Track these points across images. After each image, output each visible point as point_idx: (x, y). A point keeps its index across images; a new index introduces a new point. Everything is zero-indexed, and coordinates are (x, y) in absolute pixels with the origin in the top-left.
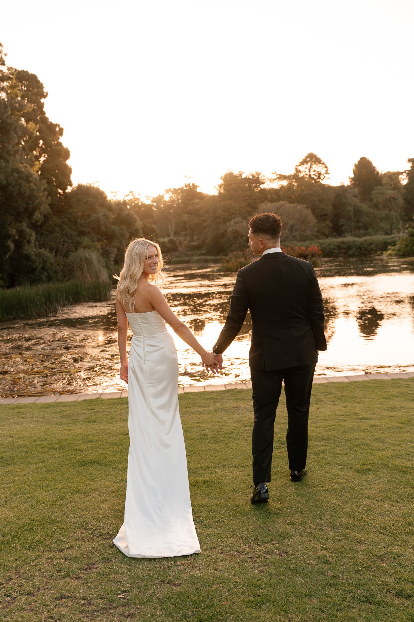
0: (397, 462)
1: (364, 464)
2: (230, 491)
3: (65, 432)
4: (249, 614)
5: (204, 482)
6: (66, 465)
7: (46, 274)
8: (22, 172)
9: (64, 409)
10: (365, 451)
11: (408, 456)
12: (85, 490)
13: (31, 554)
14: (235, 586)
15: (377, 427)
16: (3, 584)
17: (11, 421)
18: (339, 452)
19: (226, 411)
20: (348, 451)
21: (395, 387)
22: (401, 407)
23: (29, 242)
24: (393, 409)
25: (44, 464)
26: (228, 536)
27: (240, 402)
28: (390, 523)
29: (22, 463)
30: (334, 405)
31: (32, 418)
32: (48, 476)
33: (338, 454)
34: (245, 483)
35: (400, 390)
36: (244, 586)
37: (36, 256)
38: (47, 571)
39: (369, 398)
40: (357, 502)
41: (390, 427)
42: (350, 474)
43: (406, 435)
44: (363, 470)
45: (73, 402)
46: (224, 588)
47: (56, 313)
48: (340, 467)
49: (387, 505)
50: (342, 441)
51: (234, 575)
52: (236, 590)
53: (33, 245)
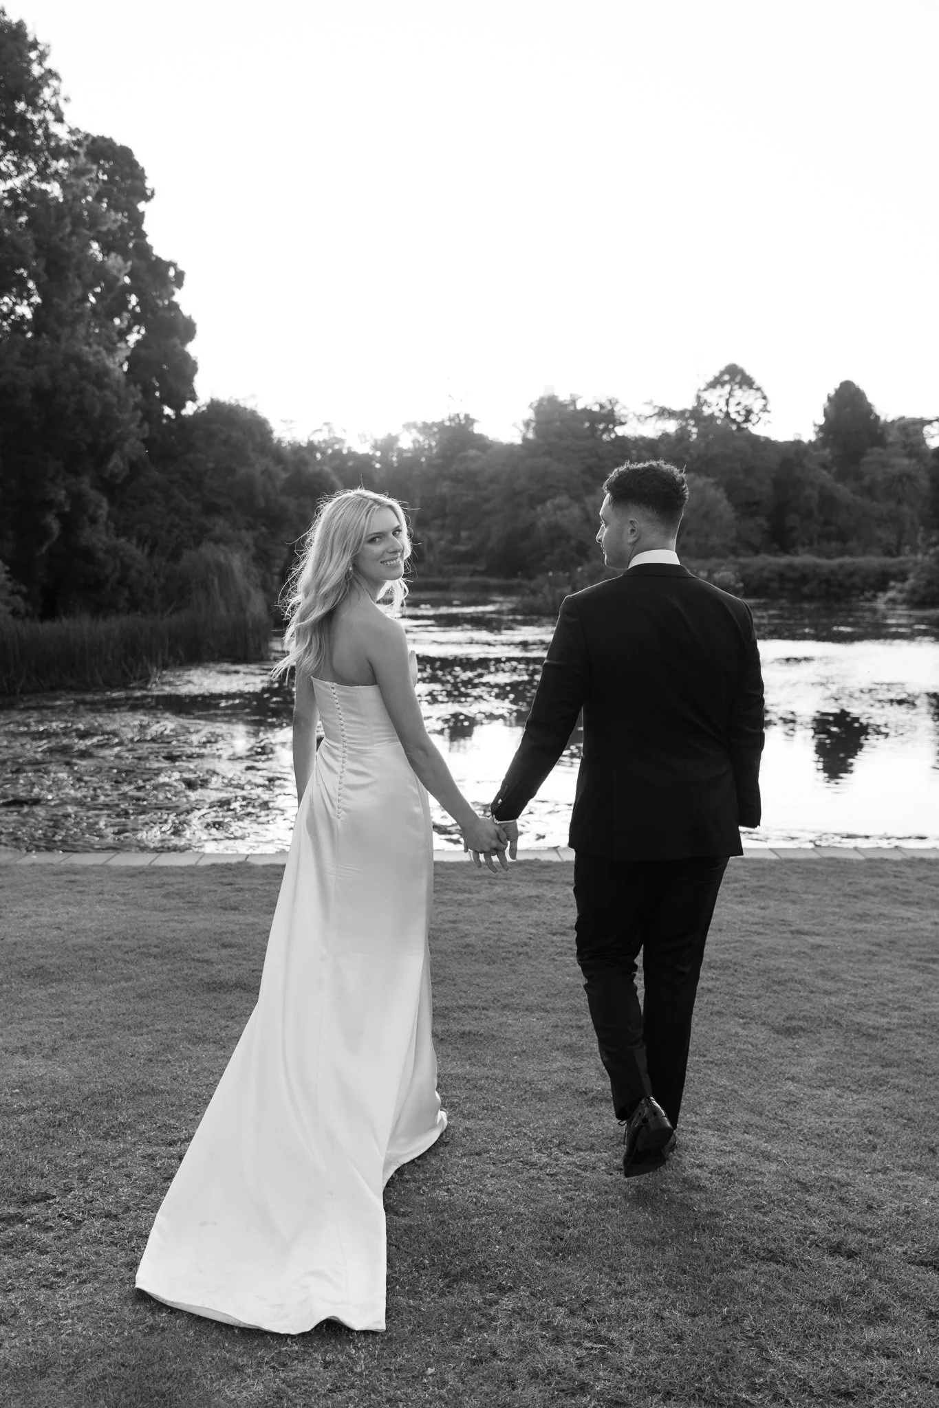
0: (860, 1018)
1: (790, 1018)
2: (516, 1054)
3: (172, 924)
4: (541, 1269)
5: (463, 1035)
6: (177, 987)
7: (126, 593)
8: (88, 364)
9: (167, 879)
10: (796, 994)
11: (881, 1007)
12: (218, 1037)
13: (110, 1146)
14: (516, 1222)
15: (825, 950)
16: (54, 1197)
17: (56, 898)
18: (743, 993)
19: (515, 902)
20: (762, 992)
21: (873, 876)
22: (880, 915)
23: (93, 521)
24: (862, 917)
25: (130, 984)
26: (508, 1134)
27: (545, 887)
28: (832, 1127)
29: (85, 980)
30: (741, 903)
31: (100, 893)
32: (141, 1006)
33: (741, 996)
34: (547, 1040)
35: (882, 881)
36: (534, 1221)
37: (107, 552)
38: (143, 1179)
39: (814, 894)
40: (770, 1086)
41: (851, 952)
42: (762, 1034)
43: (883, 967)
44: (788, 1029)
45: (189, 867)
46: (495, 1223)
47: (147, 682)
48: (741, 1021)
49: (829, 1094)
50: (751, 972)
51: (516, 1202)
52: (518, 1227)
53: (101, 528)
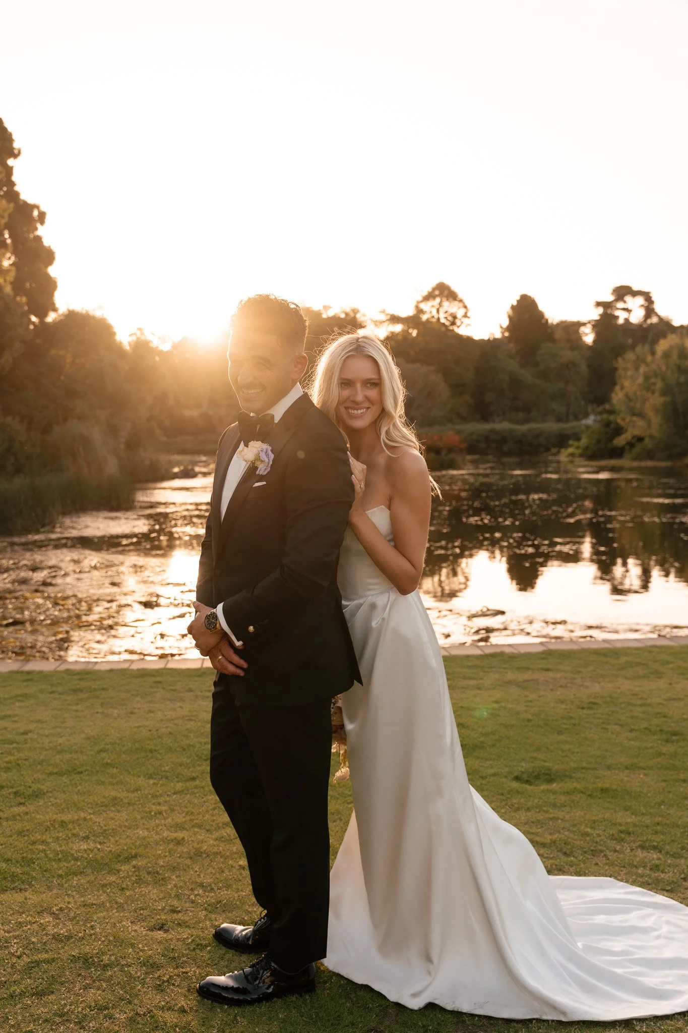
7: (13, 460)
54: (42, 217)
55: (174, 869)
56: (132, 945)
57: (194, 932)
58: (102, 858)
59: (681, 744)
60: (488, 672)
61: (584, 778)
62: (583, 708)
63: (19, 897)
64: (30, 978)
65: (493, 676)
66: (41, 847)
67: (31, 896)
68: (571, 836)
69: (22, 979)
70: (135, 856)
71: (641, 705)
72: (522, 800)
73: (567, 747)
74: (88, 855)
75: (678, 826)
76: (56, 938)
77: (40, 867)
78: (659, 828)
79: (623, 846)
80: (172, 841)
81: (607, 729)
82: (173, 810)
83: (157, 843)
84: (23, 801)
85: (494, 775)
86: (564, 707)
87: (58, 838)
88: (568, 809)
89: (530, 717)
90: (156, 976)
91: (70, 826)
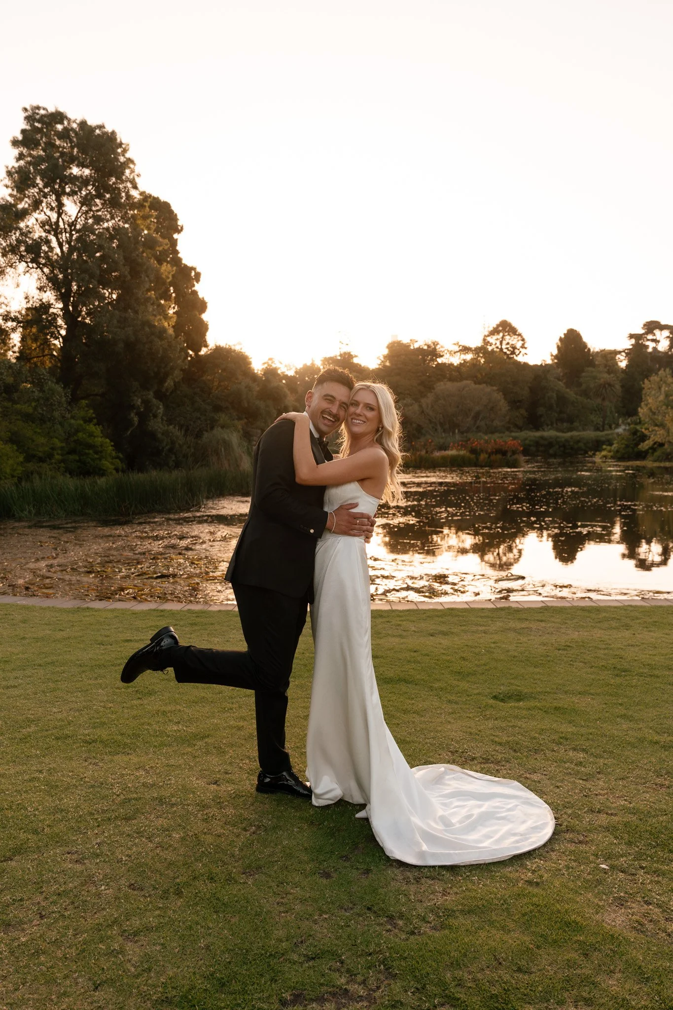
7: (174, 458)
23: (155, 416)
37: (163, 434)
47: (200, 507)
53: (160, 420)
54: (198, 276)
55: (231, 745)
56: (194, 793)
57: (236, 787)
58: (186, 736)
59: (627, 678)
60: (496, 621)
61: (545, 699)
62: (559, 650)
63: (126, 758)
64: (123, 809)
65: (499, 624)
66: (146, 727)
67: (133, 758)
68: (523, 738)
69: (118, 809)
70: (208, 736)
71: (605, 649)
72: (493, 713)
73: (538, 677)
74: (176, 733)
75: (606, 736)
76: (144, 785)
77: (143, 740)
78: (591, 736)
79: (560, 748)
80: (235, 727)
81: (573, 665)
82: (240, 707)
83: (224, 729)
84: (140, 697)
85: (479, 694)
86: (545, 648)
87: (158, 722)
88: (527, 720)
89: (516, 654)
90: (205, 813)
91: (169, 714)
